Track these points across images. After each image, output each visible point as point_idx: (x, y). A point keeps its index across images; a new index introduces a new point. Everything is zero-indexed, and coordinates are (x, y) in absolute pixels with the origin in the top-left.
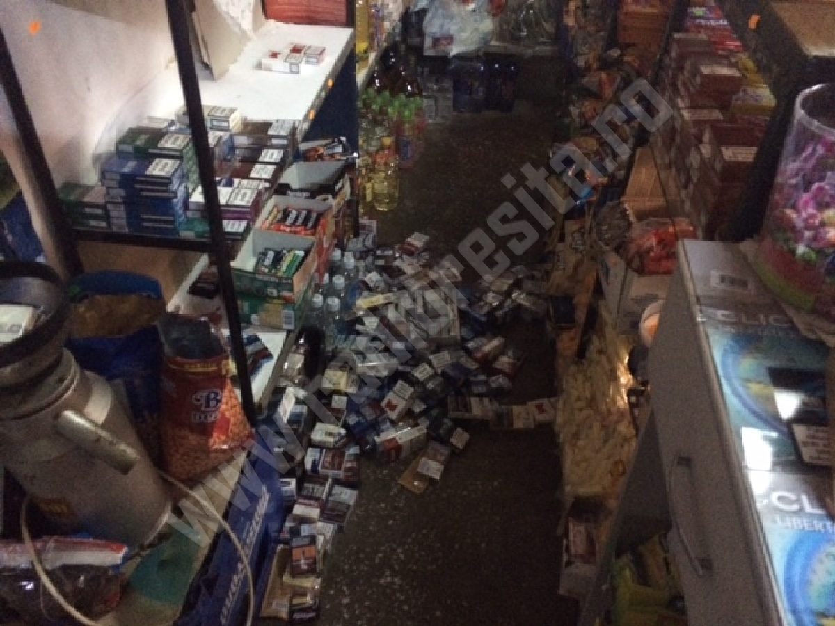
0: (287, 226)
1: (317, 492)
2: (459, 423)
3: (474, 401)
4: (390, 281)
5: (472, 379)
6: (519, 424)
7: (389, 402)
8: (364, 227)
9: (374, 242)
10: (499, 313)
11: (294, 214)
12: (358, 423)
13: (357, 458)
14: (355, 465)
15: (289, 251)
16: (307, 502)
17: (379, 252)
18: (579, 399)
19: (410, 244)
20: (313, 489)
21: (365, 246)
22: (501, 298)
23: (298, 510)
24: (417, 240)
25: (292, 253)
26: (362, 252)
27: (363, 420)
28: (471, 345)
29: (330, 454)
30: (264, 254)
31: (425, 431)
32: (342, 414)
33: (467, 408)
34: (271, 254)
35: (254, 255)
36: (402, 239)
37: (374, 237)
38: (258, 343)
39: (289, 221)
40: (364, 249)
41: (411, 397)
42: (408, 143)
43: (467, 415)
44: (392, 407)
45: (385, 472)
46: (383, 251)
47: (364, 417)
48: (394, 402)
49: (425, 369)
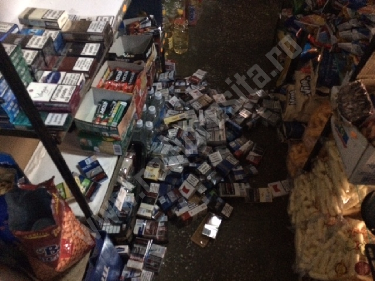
0: (116, 82)
1: (141, 251)
2: (226, 200)
3: (236, 185)
4: (184, 103)
5: (234, 170)
6: (263, 200)
7: (184, 188)
8: (168, 67)
9: (174, 76)
10: (249, 124)
11: (120, 72)
12: (166, 203)
13: (166, 224)
14: (164, 229)
15: (117, 102)
16: (136, 258)
17: (177, 84)
18: (306, 199)
19: (195, 77)
20: (139, 248)
21: (169, 79)
22: (250, 113)
23: (131, 264)
24: (200, 74)
25: (118, 104)
26: (167, 82)
27: (169, 202)
28: (233, 144)
29: (150, 224)
30: (101, 103)
31: (206, 207)
32: (156, 196)
33: (232, 191)
34: (105, 104)
35: (95, 103)
36: (190, 74)
37: (174, 72)
38: (99, 167)
39: (117, 79)
40: (168, 80)
41: (198, 185)
42: (193, 10)
43: (232, 196)
44: (186, 191)
45: (183, 232)
46: (180, 83)
47: (169, 200)
48: (187, 188)
49: (206, 166)
